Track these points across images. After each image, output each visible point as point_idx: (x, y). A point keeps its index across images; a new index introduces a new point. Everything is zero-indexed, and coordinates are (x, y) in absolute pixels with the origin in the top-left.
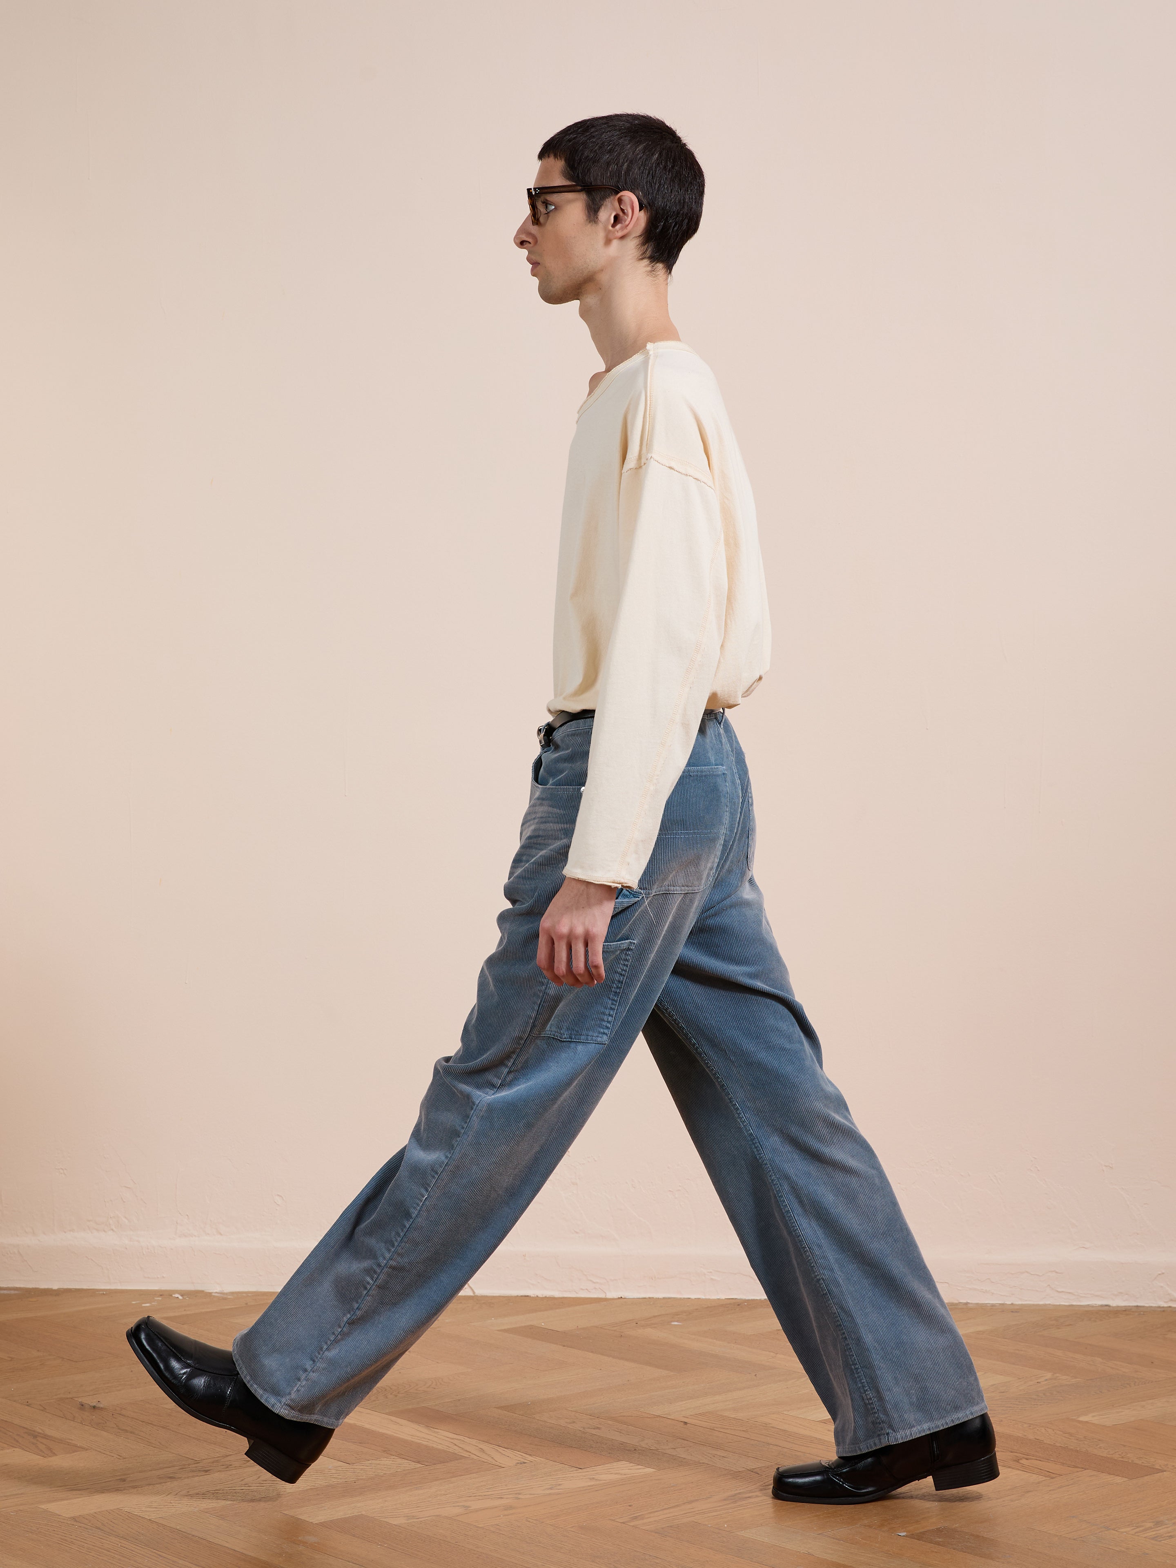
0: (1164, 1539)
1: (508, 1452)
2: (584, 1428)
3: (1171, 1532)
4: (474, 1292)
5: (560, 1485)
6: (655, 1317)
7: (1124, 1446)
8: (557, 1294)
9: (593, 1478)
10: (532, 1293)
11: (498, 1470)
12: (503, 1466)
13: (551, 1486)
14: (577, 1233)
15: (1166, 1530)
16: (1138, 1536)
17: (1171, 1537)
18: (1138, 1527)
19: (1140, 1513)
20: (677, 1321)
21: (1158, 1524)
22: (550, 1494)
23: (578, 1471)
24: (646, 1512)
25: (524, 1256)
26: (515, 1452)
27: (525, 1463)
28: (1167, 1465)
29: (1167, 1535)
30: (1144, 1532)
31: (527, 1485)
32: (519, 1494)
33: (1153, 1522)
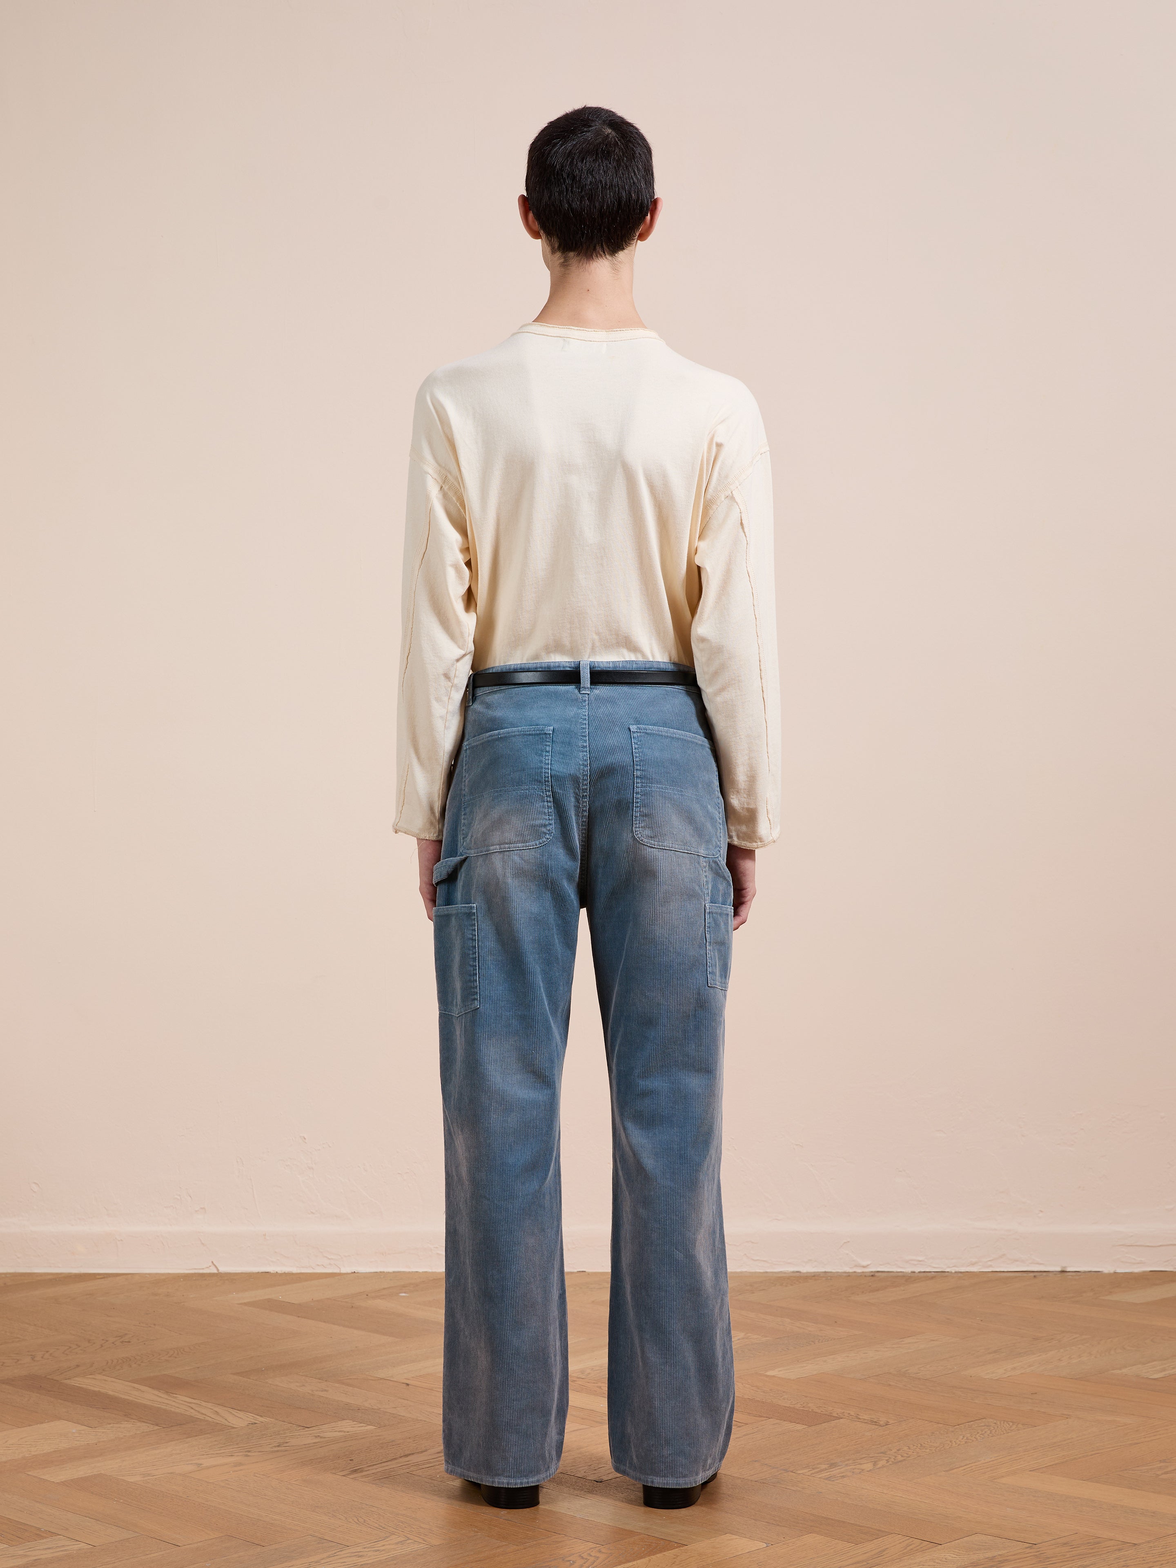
1: (241, 1414)
2: (312, 1391)
4: (218, 1270)
5: (287, 1443)
6: (384, 1289)
7: (806, 1397)
8: (295, 1270)
9: (318, 1436)
10: (271, 1269)
11: (230, 1430)
12: (236, 1427)
13: (278, 1444)
14: (312, 1213)
15: (839, 1471)
18: (813, 1469)
19: (816, 1456)
20: (405, 1293)
21: (833, 1465)
22: (278, 1451)
23: (305, 1430)
24: (365, 1466)
25: (265, 1235)
26: (248, 1413)
27: (256, 1423)
28: (844, 1412)
29: (840, 1475)
31: (257, 1443)
32: (249, 1452)
33: (828, 1464)
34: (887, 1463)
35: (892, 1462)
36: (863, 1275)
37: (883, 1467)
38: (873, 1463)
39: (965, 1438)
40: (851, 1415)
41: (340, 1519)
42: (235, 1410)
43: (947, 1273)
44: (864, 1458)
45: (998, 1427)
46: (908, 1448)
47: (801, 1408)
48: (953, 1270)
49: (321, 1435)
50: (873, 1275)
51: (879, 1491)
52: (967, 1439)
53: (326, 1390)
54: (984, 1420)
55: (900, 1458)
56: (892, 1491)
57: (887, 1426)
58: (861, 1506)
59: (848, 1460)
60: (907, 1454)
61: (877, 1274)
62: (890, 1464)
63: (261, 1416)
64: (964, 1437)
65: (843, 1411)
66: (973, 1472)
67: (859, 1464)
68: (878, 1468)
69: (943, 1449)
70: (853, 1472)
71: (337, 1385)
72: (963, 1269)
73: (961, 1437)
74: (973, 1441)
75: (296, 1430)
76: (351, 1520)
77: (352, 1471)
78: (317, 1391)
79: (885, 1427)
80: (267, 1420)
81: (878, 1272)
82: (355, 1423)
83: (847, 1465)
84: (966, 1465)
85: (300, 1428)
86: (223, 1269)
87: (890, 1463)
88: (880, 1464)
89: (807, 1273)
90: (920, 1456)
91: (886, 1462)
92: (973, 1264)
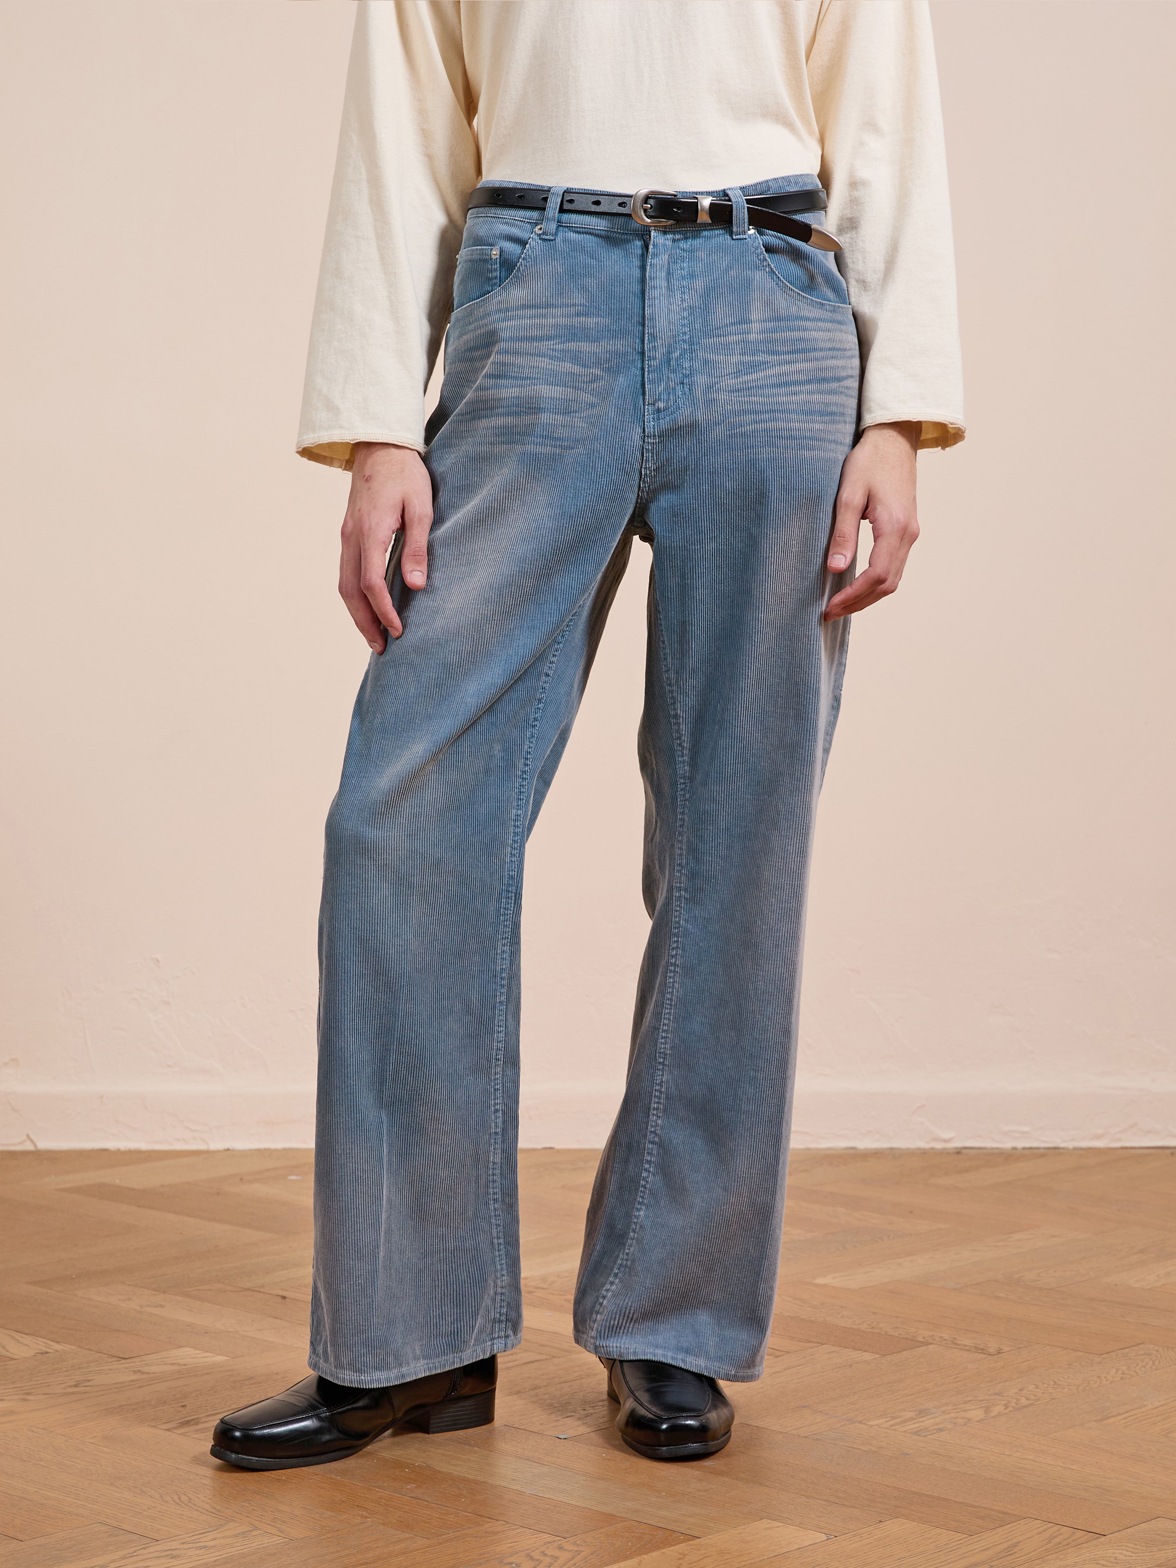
0: (930, 1433)
1: (27, 1340)
2: (141, 1306)
3: (940, 1424)
4: (35, 1146)
5: (89, 1381)
6: (267, 1170)
7: (875, 1313)
8: (144, 1146)
9: (139, 1371)
10: (112, 1145)
11: (7, 1363)
12: (15, 1357)
13: (76, 1383)
14: (169, 1066)
15: (932, 1421)
16: (895, 1430)
17: (940, 1430)
18: (893, 1418)
19: (896, 1400)
20: (297, 1175)
21: (922, 1413)
22: (73, 1393)
23: (120, 1362)
24: (204, 1415)
25: (102, 1097)
26: (37, 1338)
27: (47, 1353)
28: (933, 1336)
29: (935, 1427)
30: (903, 1425)
31: (42, 1382)
32: (29, 1394)
33: (915, 1411)
34: (1005, 1409)
35: (1013, 1407)
36: (943, 1153)
37: (1000, 1415)
38: (984, 1409)
39: (1120, 1372)
40: (945, 1340)
41: (151, 1497)
42: (21, 1335)
43: (1062, 1151)
44: (970, 1401)
45: (1161, 1356)
46: (1034, 1386)
47: (869, 1330)
48: (1070, 1145)
49: (144, 1369)
50: (959, 1152)
51: (997, 1451)
52: (1123, 1373)
53: (162, 1306)
54: (1142, 1346)
55: (1024, 1401)
56: (1018, 1451)
57: (1000, 1355)
58: (972, 1475)
59: (947, 1404)
60: (1035, 1396)
61: (964, 1151)
62: (1011, 1411)
63: (58, 1342)
64: (1117, 1370)
65: (931, 1334)
66: (1140, 1421)
67: (963, 1411)
68: (993, 1417)
69: (1088, 1388)
70: (955, 1423)
71: (179, 1298)
72: (1084, 1144)
73: (1114, 1370)
74: (1132, 1376)
75: (106, 1363)
76: (168, 1498)
77: (181, 1423)
78: (149, 1306)
79: (997, 1356)
80: (67, 1347)
81: (966, 1148)
82: (197, 1351)
83: (944, 1412)
84: (1127, 1412)
85: (113, 1359)
86: (44, 1144)
87: (1011, 1409)
88: (995, 1410)
89: (866, 1149)
90: (1054, 1399)
91: (1004, 1407)
92: (1098, 1137)
